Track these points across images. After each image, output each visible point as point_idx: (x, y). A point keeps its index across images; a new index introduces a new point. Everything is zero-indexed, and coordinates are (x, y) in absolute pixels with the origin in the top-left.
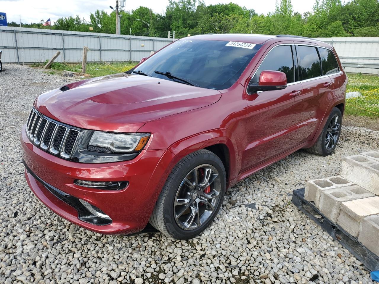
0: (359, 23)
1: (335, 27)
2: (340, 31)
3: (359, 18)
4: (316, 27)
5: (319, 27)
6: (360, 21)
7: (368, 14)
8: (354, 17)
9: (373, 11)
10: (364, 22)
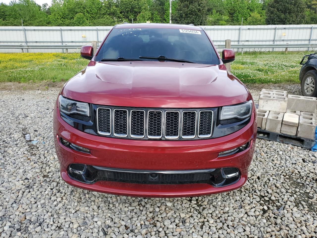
0: (92, 15)
1: (79, 18)
2: (84, 21)
3: (91, 11)
4: (60, 17)
5: (62, 17)
6: (92, 14)
7: (97, 9)
8: (87, 11)
9: (99, 7)
10: (95, 14)
